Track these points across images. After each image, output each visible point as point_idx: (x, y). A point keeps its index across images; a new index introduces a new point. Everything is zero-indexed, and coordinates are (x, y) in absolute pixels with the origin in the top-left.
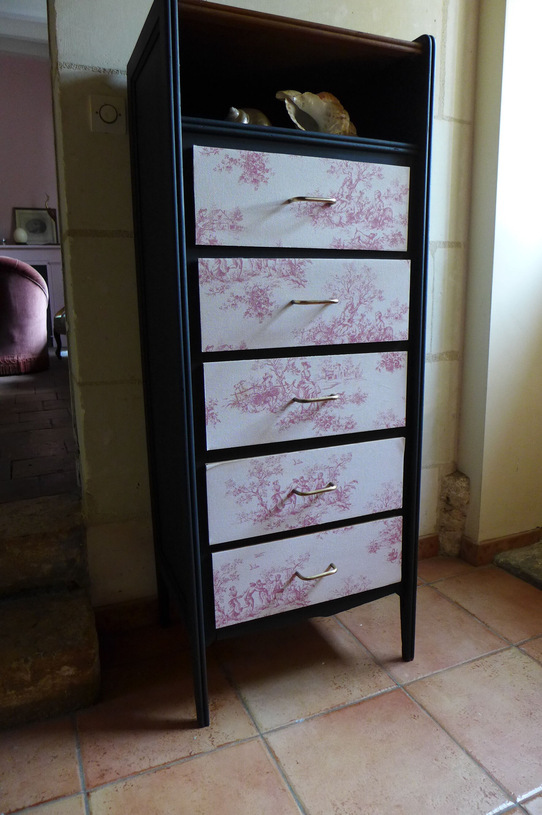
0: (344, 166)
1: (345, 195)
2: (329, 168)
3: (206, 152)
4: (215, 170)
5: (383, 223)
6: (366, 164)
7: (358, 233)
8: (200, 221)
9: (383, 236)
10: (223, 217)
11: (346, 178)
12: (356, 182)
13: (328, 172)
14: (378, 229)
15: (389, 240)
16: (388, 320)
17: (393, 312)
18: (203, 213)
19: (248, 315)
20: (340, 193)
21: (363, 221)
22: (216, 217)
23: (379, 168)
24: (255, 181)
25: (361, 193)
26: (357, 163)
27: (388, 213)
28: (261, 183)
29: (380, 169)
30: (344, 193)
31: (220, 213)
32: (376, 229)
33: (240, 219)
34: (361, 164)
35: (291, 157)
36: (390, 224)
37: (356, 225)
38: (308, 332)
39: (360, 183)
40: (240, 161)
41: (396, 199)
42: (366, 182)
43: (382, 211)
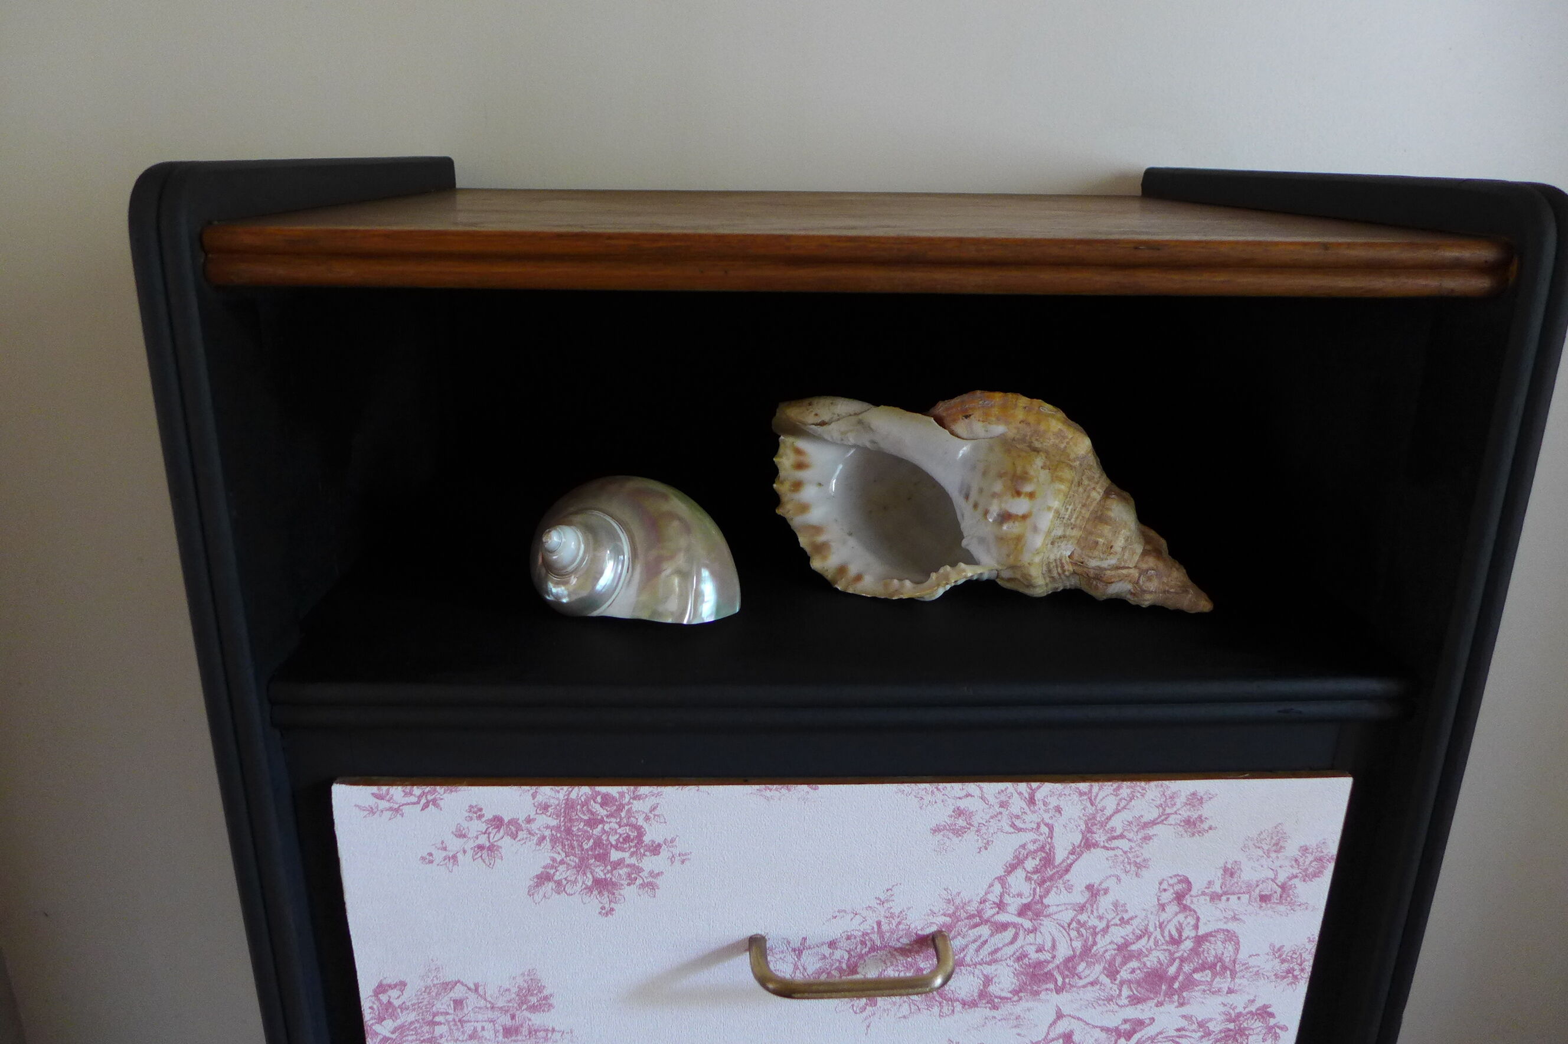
0: (1017, 805)
1: (1014, 904)
2: (942, 814)
3: (383, 804)
4: (428, 859)
5: (1189, 984)
6: (1126, 788)
8: (381, 1020)
9: (1183, 1023)
10: (472, 1001)
11: (1023, 846)
12: (1072, 857)
13: (936, 830)
14: (1160, 1004)
18: (394, 993)
20: (993, 897)
21: (1093, 984)
22: (443, 1004)
23: (1194, 794)
24: (601, 885)
25: (1093, 892)
26: (1083, 786)
27: (1215, 950)
28: (629, 892)
29: (1195, 800)
30: (1007, 899)
31: (458, 992)
32: (1152, 1003)
33: (544, 1004)
35: (768, 793)
36: (1223, 983)
37: (1063, 1000)
39: (1091, 858)
40: (534, 826)
41: (1264, 898)
42: (1119, 852)
43: (1188, 944)
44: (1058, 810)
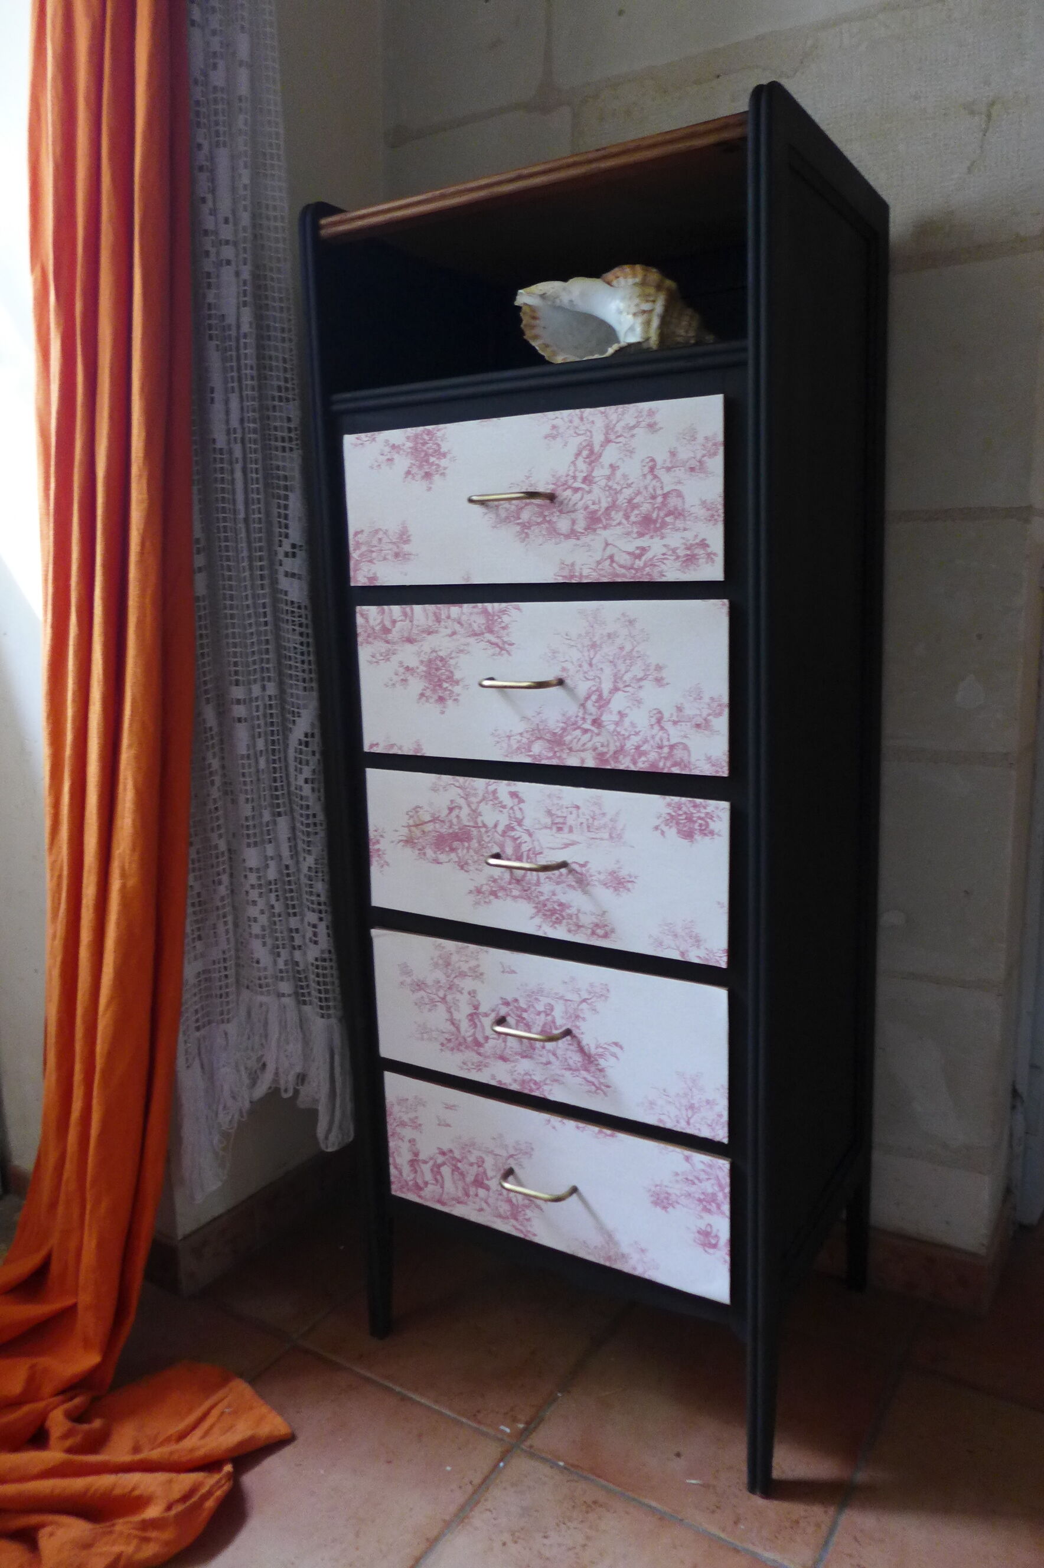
0: (576, 421)
1: (580, 476)
2: (546, 429)
3: (359, 442)
4: (372, 467)
5: (664, 524)
6: (620, 408)
7: (609, 548)
8: (355, 550)
9: (664, 550)
10: (385, 540)
11: (581, 444)
12: (602, 449)
13: (546, 437)
14: (652, 537)
15: (678, 557)
16: (678, 727)
17: (689, 711)
18: (359, 536)
19: (424, 698)
20: (571, 473)
21: (619, 524)
22: (375, 542)
23: (650, 409)
24: (427, 475)
25: (613, 468)
26: (602, 409)
27: (673, 502)
28: (436, 478)
29: (651, 413)
31: (380, 535)
32: (647, 537)
33: (407, 541)
34: (611, 410)
35: (484, 424)
36: (679, 524)
37: (605, 534)
38: (519, 738)
40: (405, 448)
41: (692, 469)
42: (621, 444)
43: (660, 499)
44: (593, 422)
